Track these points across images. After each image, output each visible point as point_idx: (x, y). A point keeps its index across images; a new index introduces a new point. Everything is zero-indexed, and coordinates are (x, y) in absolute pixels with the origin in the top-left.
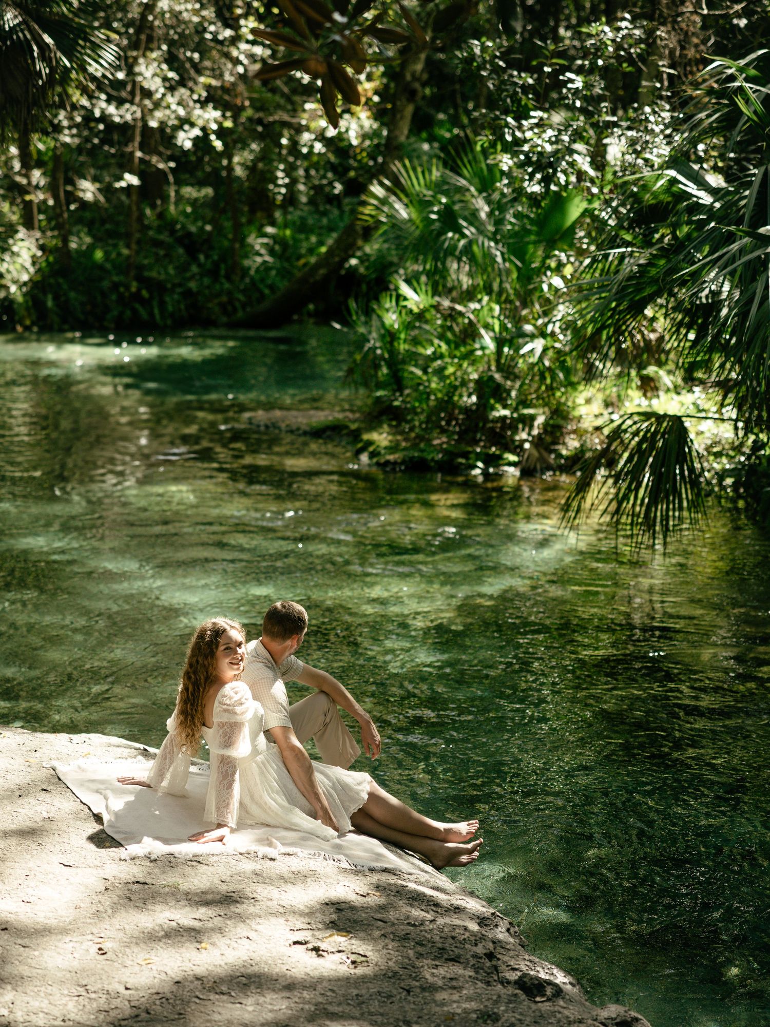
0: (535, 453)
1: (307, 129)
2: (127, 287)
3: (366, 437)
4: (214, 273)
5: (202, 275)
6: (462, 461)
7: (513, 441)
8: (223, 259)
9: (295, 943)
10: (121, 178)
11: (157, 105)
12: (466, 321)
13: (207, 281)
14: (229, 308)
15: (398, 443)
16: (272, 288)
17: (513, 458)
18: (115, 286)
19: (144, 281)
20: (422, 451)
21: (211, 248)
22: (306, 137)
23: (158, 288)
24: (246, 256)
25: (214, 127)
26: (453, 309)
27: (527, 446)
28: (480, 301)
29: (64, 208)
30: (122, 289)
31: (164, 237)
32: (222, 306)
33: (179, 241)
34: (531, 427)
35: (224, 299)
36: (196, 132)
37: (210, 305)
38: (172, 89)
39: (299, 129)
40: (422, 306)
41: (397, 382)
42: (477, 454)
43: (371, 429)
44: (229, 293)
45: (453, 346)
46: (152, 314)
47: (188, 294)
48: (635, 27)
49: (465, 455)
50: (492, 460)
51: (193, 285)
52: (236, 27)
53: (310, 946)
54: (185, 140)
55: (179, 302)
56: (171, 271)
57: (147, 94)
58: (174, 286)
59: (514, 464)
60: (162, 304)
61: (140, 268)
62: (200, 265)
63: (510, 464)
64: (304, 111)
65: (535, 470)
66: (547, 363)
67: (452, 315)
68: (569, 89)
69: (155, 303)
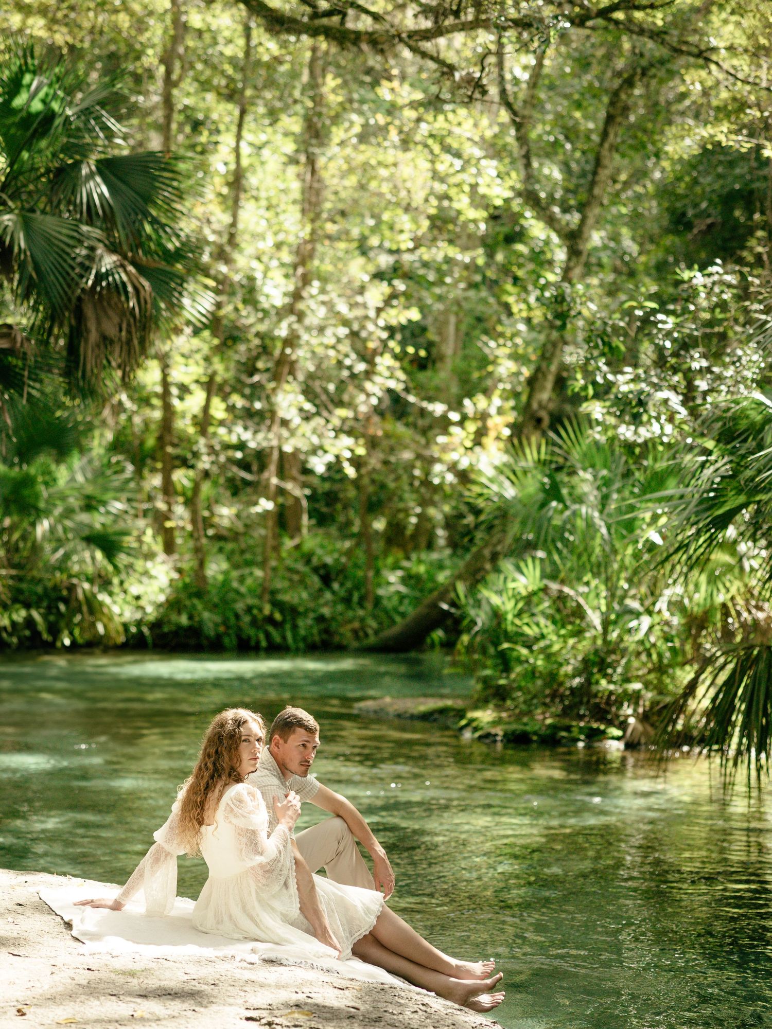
0: (640, 728)
1: (439, 460)
2: (261, 610)
3: (471, 715)
4: (347, 601)
5: (335, 603)
6: (564, 734)
7: (618, 716)
8: (357, 587)
9: (248, 1019)
10: (256, 503)
11: (293, 433)
12: (574, 604)
13: (340, 608)
14: (361, 634)
15: (500, 719)
16: (403, 615)
17: (617, 732)
18: (249, 609)
19: (276, 604)
20: (525, 724)
21: (346, 577)
22: (438, 468)
23: (292, 612)
24: (379, 585)
25: (348, 455)
26: (561, 591)
27: (632, 720)
28: (587, 584)
29: (202, 533)
30: (255, 612)
31: (300, 566)
32: (355, 632)
33: (316, 570)
34: (637, 704)
35: (356, 625)
36: (330, 458)
37: (342, 630)
38: (307, 418)
39: (432, 461)
40: (530, 589)
41: (505, 662)
42: (581, 728)
43: (476, 707)
44: (362, 620)
45: (559, 625)
46: (284, 638)
47: (321, 619)
48: (726, 273)
49: (568, 729)
50: (594, 735)
51: (326, 611)
52: (371, 362)
53: (264, 1021)
54: (319, 465)
55: (311, 627)
56: (305, 595)
57: (285, 423)
58: (307, 611)
59: (619, 739)
60: (295, 627)
61: (273, 593)
62: (334, 593)
63: (613, 738)
64: (437, 444)
65: (639, 744)
66: (652, 639)
67: (562, 598)
68: (660, 330)
69: (288, 626)
